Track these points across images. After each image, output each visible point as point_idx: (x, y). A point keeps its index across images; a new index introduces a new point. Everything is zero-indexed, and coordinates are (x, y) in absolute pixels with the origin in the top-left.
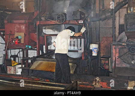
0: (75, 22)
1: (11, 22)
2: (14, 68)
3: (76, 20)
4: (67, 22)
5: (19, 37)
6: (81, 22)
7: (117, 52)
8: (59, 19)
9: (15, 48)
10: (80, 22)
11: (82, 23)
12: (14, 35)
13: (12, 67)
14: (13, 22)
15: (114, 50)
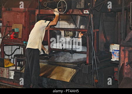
0: (80, 12)
1: (9, 10)
2: (7, 70)
3: (80, 9)
4: (70, 12)
5: (16, 30)
6: (86, 12)
7: (126, 56)
8: (60, 7)
9: (12, 44)
10: (84, 13)
11: (87, 14)
12: (12, 26)
13: (4, 68)
14: (12, 10)
15: (123, 54)
